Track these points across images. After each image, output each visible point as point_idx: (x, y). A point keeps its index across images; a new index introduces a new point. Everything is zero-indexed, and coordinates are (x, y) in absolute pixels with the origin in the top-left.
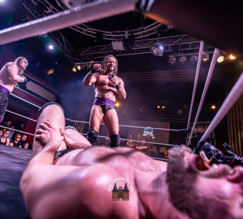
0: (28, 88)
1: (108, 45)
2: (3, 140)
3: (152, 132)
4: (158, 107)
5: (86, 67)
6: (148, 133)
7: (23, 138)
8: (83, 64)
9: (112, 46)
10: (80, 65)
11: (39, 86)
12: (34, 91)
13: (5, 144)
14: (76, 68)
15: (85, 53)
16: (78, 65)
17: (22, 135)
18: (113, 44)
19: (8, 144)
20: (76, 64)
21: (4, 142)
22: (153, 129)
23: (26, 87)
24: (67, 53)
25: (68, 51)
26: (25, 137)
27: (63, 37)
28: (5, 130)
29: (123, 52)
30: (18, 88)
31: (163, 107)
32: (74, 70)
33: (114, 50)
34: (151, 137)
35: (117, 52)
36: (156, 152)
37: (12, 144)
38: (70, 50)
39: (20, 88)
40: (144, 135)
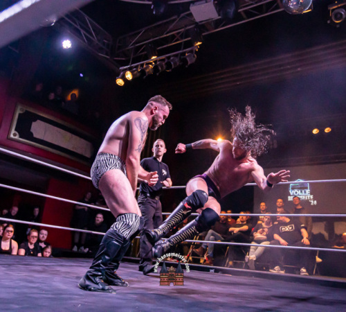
0: (35, 136)
1: (182, 15)
2: (5, 246)
3: (308, 191)
4: (315, 131)
5: (143, 72)
6: (299, 192)
7: (41, 236)
8: (137, 67)
9: (191, 15)
10: (130, 69)
11: (56, 128)
12: (48, 139)
13: (9, 252)
14: (124, 78)
15: (136, 43)
16: (126, 70)
17: (39, 229)
18: (193, 9)
19: (15, 252)
20: (121, 68)
21: (8, 248)
22: (310, 183)
23: (32, 134)
24: (101, 50)
25: (101, 46)
26: (45, 232)
27: (87, 18)
28: (5, 225)
29: (217, 23)
30: (17, 137)
31: (327, 130)
32: (120, 82)
33: (197, 23)
34: (307, 202)
35: (203, 25)
36: (326, 234)
37: (22, 252)
38: (104, 43)
39: (20, 137)
40: (290, 198)
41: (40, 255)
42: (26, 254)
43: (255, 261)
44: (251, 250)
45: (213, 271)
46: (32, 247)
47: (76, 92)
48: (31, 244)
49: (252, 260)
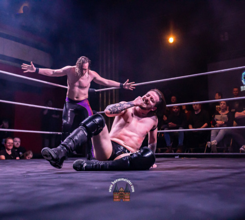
40: (243, 88)
41: (18, 158)
42: (6, 158)
43: (217, 145)
44: (212, 135)
45: (178, 157)
46: (9, 153)
47: (26, 5)
48: (9, 150)
49: (214, 145)
